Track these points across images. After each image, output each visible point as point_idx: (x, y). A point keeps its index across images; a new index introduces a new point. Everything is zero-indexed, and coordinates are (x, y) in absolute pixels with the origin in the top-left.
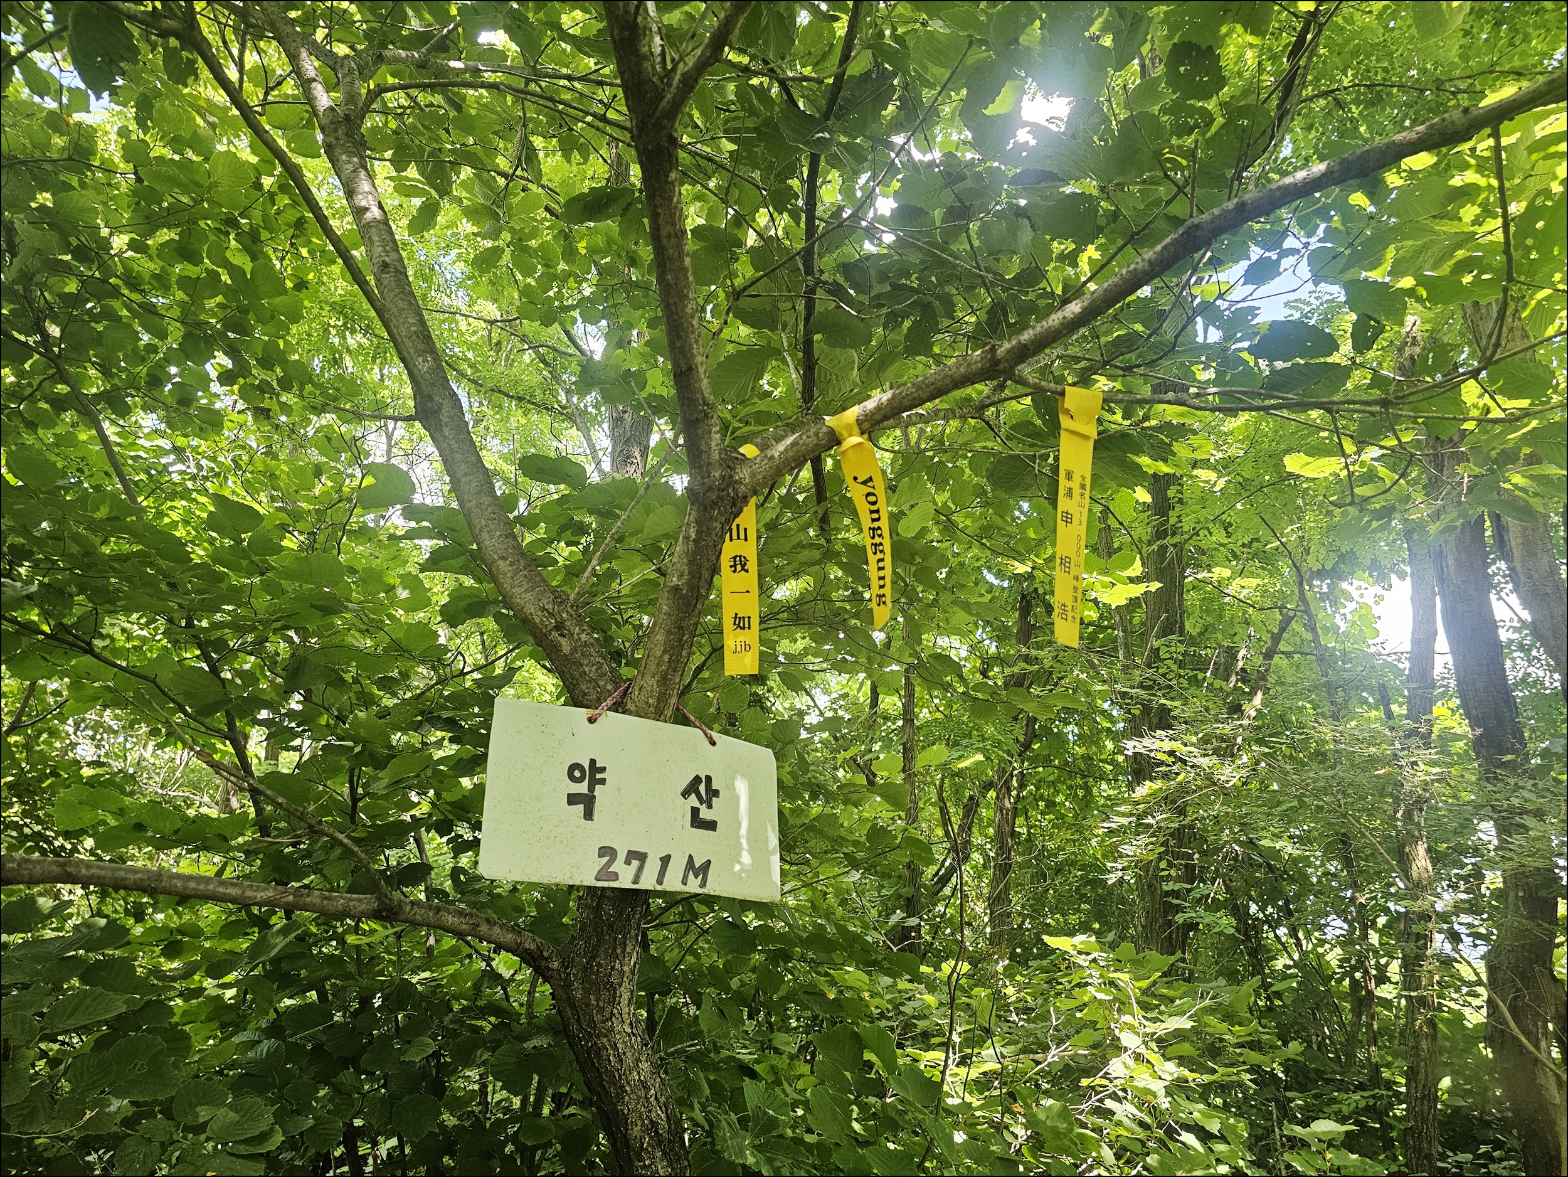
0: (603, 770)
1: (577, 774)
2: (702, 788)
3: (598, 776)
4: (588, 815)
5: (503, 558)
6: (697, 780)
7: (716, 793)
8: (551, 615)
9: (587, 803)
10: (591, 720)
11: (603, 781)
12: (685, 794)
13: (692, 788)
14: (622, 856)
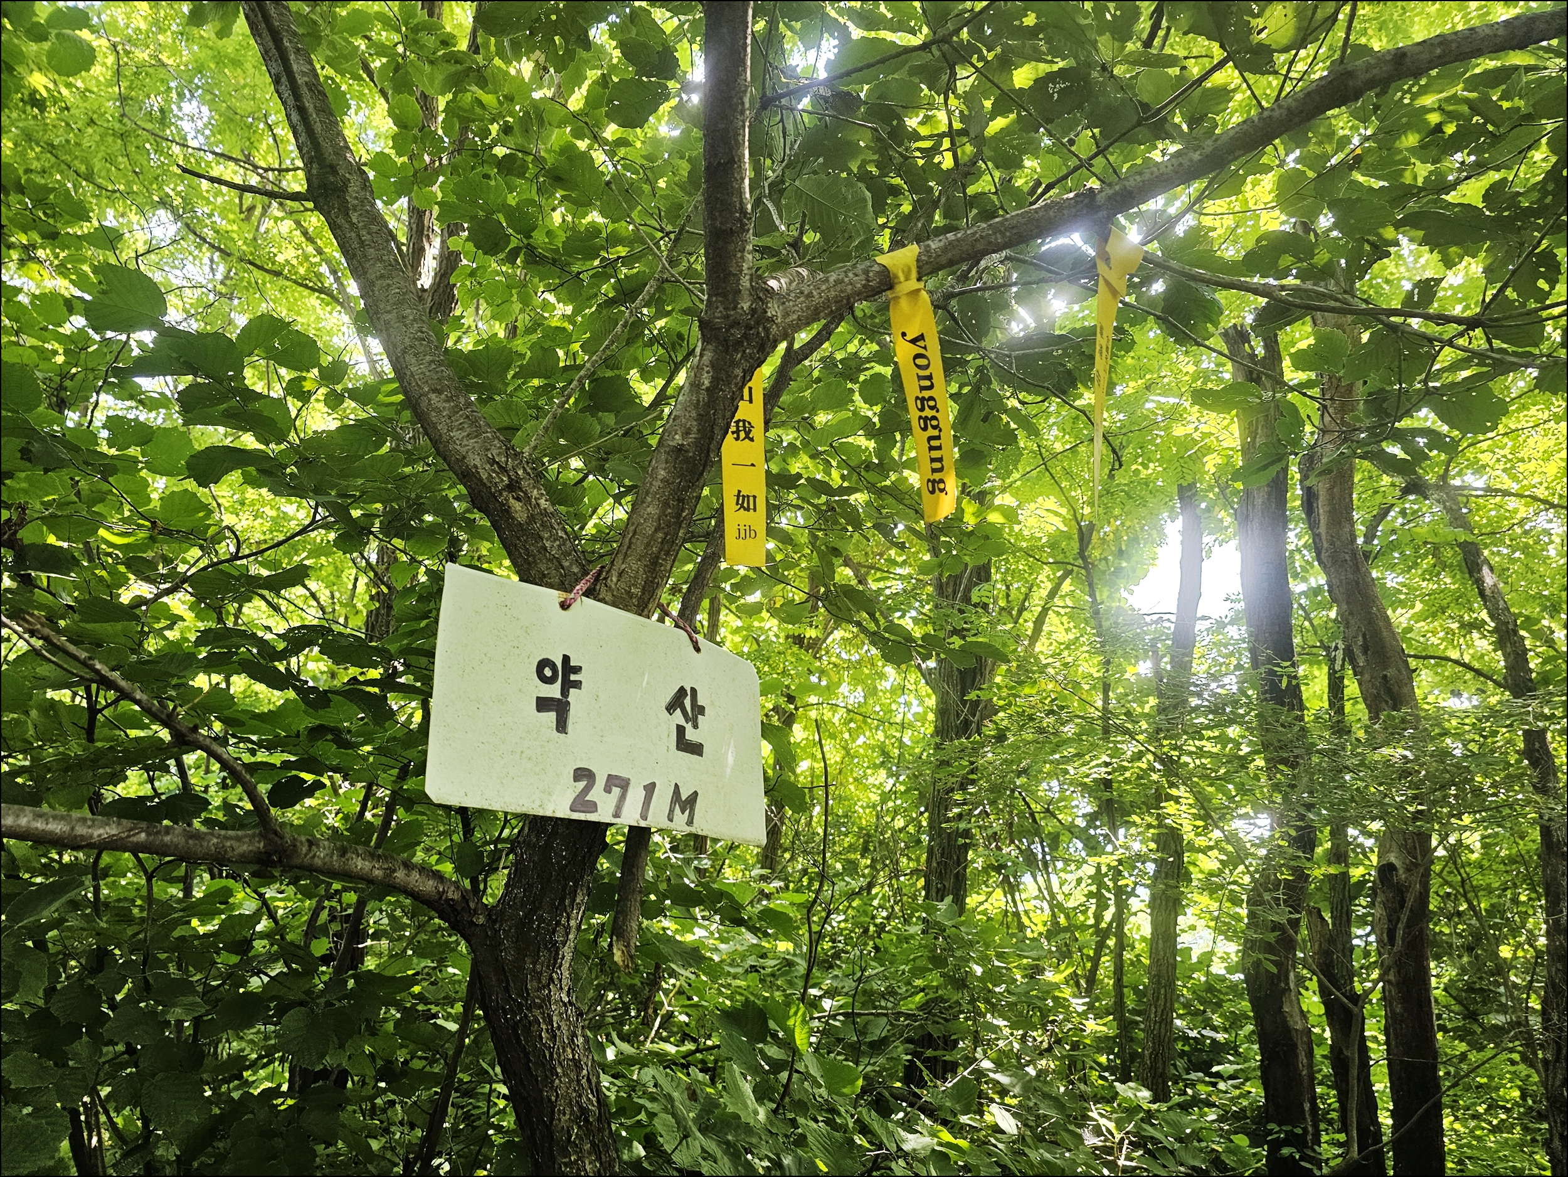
0: (577, 670)
1: (548, 672)
2: (687, 702)
3: (573, 677)
4: (562, 726)
5: (439, 392)
6: (682, 692)
7: (701, 710)
8: (503, 469)
9: (559, 708)
10: (564, 606)
11: (577, 685)
12: (670, 708)
13: (676, 703)
14: (601, 782)
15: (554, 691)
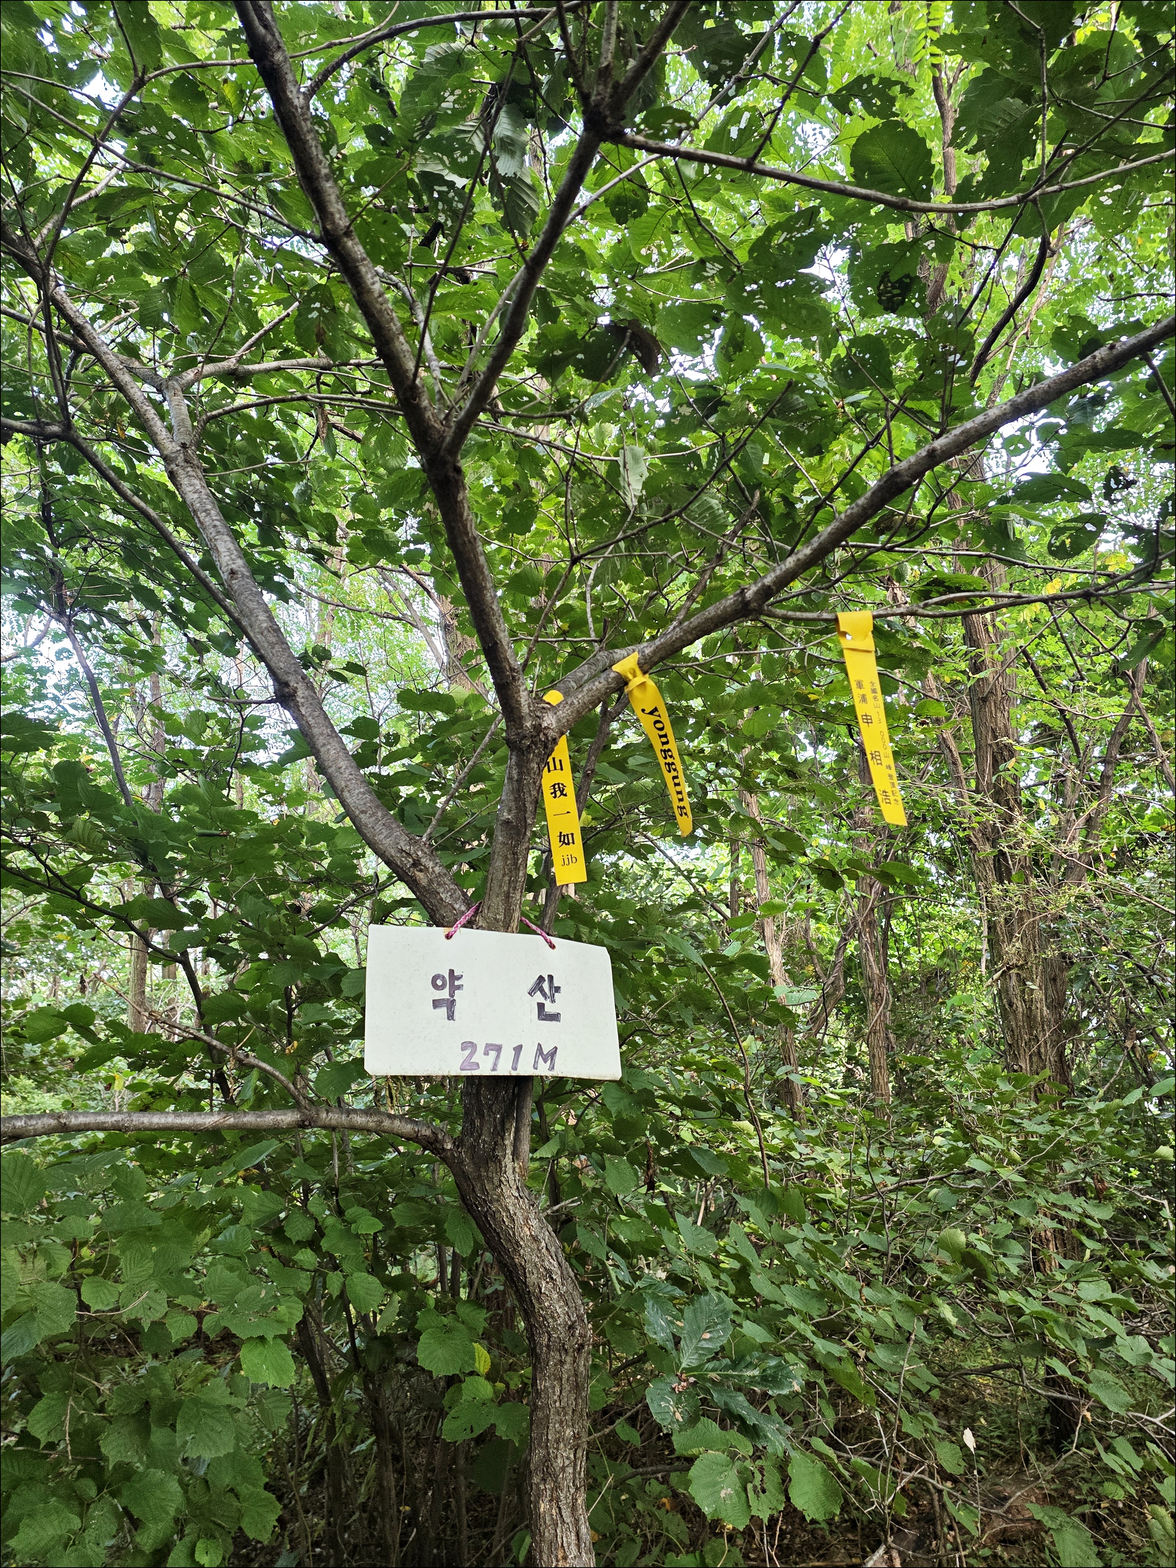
0: (460, 978)
1: (439, 982)
2: (546, 986)
3: (457, 983)
4: (451, 1016)
6: (541, 979)
7: (558, 989)
8: (409, 854)
9: (449, 1006)
10: (448, 937)
11: (459, 987)
12: (531, 993)
13: (536, 988)
14: (481, 1049)
15: (445, 994)
